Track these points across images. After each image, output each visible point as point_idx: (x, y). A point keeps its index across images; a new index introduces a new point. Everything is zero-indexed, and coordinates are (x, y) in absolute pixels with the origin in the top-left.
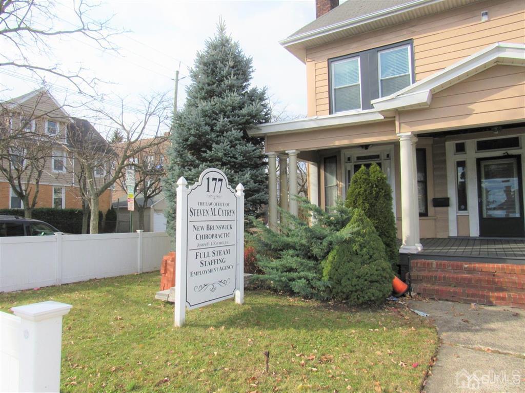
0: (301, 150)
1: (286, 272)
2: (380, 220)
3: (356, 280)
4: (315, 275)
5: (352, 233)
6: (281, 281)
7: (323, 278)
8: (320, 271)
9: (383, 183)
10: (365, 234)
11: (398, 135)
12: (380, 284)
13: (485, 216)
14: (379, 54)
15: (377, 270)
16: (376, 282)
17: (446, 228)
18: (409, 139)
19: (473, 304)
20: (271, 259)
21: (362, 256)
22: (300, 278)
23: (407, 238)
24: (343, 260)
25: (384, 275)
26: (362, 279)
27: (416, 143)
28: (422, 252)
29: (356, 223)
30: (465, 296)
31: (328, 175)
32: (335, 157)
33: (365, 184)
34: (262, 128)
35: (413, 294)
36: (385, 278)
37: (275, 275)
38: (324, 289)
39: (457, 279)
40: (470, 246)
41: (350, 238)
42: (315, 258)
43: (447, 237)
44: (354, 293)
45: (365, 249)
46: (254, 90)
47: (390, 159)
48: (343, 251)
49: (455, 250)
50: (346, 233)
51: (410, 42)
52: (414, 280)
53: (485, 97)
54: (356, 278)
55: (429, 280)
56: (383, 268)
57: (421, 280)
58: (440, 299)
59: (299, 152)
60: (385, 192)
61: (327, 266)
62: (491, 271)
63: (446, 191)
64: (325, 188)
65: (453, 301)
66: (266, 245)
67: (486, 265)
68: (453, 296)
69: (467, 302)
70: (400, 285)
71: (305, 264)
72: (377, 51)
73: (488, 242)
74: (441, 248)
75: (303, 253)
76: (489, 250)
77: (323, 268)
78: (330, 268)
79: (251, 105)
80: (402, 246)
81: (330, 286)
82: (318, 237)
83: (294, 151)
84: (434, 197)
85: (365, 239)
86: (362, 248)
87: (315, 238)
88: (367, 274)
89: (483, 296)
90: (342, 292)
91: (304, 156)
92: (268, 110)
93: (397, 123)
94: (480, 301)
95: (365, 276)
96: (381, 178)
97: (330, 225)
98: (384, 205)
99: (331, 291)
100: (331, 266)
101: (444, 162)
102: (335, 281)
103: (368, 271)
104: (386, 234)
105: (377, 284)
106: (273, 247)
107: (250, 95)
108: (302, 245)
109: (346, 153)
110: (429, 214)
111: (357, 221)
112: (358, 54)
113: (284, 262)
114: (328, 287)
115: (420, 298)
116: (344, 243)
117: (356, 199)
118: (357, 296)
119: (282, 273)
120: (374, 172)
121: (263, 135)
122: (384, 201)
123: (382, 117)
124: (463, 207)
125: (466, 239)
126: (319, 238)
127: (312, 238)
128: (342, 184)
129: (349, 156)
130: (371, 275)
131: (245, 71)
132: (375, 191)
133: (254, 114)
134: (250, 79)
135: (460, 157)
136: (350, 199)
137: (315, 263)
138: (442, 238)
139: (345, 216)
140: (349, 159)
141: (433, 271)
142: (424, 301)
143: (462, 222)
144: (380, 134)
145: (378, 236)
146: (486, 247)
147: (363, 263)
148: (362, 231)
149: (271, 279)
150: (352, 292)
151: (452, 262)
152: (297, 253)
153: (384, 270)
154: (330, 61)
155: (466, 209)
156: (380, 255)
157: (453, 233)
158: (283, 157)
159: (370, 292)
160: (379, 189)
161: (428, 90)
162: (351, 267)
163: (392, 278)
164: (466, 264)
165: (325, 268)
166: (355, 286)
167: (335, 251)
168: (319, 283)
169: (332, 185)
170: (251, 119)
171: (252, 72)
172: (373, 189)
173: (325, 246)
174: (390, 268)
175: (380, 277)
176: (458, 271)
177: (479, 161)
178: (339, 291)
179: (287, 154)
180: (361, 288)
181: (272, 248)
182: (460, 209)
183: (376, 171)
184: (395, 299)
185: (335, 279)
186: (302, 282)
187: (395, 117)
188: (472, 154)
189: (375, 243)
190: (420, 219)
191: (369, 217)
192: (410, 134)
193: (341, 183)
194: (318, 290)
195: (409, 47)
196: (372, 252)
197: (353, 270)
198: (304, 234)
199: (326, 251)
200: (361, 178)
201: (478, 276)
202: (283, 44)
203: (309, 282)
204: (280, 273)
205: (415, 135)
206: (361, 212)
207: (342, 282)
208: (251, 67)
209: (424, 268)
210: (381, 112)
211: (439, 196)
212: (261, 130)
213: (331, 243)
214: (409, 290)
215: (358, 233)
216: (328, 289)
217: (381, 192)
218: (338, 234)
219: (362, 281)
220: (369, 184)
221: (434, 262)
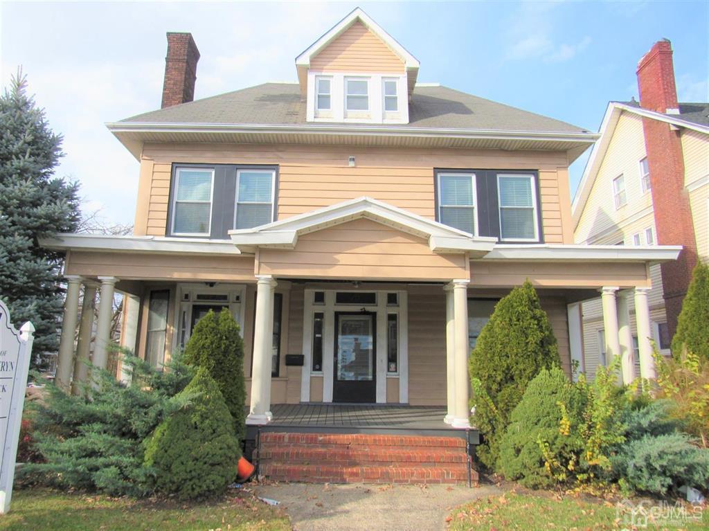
0: (122, 279)
1: (85, 456)
2: (227, 382)
3: (193, 463)
4: (132, 460)
5: (192, 400)
6: (76, 472)
7: (144, 464)
8: (140, 454)
9: (235, 334)
10: (209, 400)
11: (256, 276)
12: (223, 467)
13: (339, 378)
14: (239, 172)
15: (221, 449)
16: (218, 464)
17: (298, 392)
18: (268, 282)
19: (327, 484)
20: (57, 437)
21: (204, 430)
22: (107, 466)
23: (257, 405)
24: (177, 436)
25: (230, 455)
26: (200, 461)
27: (275, 288)
28: (272, 423)
29: (198, 386)
30: (319, 475)
31: (155, 316)
32: (168, 291)
33: (213, 335)
34: (65, 239)
35: (260, 477)
36: (230, 458)
37: (68, 463)
38: (144, 479)
39: (311, 454)
40: (323, 414)
41: (189, 406)
42: (134, 436)
43: (297, 403)
44: (188, 483)
45: (207, 421)
46: (59, 183)
47: (240, 302)
48: (178, 423)
49: (308, 420)
50: (183, 399)
51: (275, 167)
52: (262, 459)
53: (350, 249)
54: (193, 461)
55: (279, 457)
56: (228, 446)
57: (270, 459)
58: (291, 482)
59: (119, 280)
60: (236, 346)
61: (151, 446)
62: (346, 443)
63: (301, 347)
64: (148, 333)
65: (305, 483)
66: (54, 416)
67: (341, 436)
68: (305, 476)
69: (321, 482)
70: (245, 466)
71: (119, 443)
72: (237, 169)
73: (341, 409)
74: (293, 417)
75: (115, 428)
76: (344, 418)
77: (145, 449)
78: (156, 449)
79: (53, 204)
80: (248, 416)
81: (155, 475)
82: (141, 405)
83: (112, 278)
84: (286, 353)
85: (209, 406)
86: (203, 420)
87: (137, 407)
88: (207, 455)
89: (337, 474)
90: (171, 481)
91: (123, 286)
92: (77, 215)
93: (256, 262)
94: (333, 480)
95: (204, 458)
96: (233, 328)
97: (158, 388)
98: (234, 362)
99: (155, 482)
100: (158, 446)
101: (302, 311)
102: (162, 466)
103: (209, 450)
104: (233, 400)
105: (219, 467)
106: (65, 419)
107: (52, 188)
108: (116, 416)
109: (183, 288)
110: (280, 374)
111: (200, 382)
112: (213, 166)
113: (83, 442)
114: (152, 476)
115: (269, 482)
116: (180, 413)
117: (199, 354)
118: (192, 486)
119: (77, 459)
120: (225, 320)
121: (65, 249)
122: (234, 358)
123: (240, 253)
124: (317, 367)
125: (318, 405)
126: (143, 407)
127: (133, 406)
128: (173, 330)
129: (186, 293)
130: (213, 456)
131: (50, 153)
132: (224, 344)
133: (56, 218)
134: (55, 165)
135: (319, 309)
136: (191, 352)
137: (133, 441)
138: (293, 405)
139: (182, 376)
140: (187, 296)
141: (284, 446)
142: (273, 485)
143: (316, 385)
144: (234, 271)
145: (224, 404)
146: (339, 414)
147: (203, 440)
148: (204, 396)
149: (60, 470)
150: (185, 480)
151: (306, 434)
152: (105, 428)
153: (229, 447)
154: (175, 165)
155: (320, 369)
156: (226, 428)
157: (305, 398)
158: (93, 285)
159: (209, 479)
160: (230, 342)
161: (295, 231)
162: (187, 446)
163: (237, 458)
164: (321, 436)
165: (149, 449)
166: (191, 471)
167: (166, 424)
168: (137, 471)
169: (159, 329)
170: (49, 223)
171: (61, 156)
172: (222, 342)
173: (151, 418)
174: (236, 446)
175: (223, 458)
176: (312, 444)
177: (337, 314)
178: (167, 480)
179: (100, 281)
180: (199, 475)
181: (64, 421)
182: (314, 369)
183: (228, 319)
184: (238, 486)
185: (163, 464)
186: (111, 472)
187: (254, 254)
188: (330, 307)
189: (220, 412)
190: (272, 380)
191: (214, 377)
192: (270, 277)
193: (172, 328)
194: (134, 481)
195: (274, 174)
196: (216, 425)
197: (189, 449)
198: (122, 400)
199: (151, 424)
200: (207, 326)
201: (333, 449)
202: (111, 127)
203: (121, 470)
204: (74, 460)
205: (275, 279)
206: (205, 372)
207: (173, 467)
208: (60, 149)
209: (274, 444)
210: (238, 246)
211: (293, 352)
212: (63, 241)
213: (160, 413)
214: (256, 472)
215: (199, 400)
216: (151, 479)
217: (231, 345)
218: (172, 400)
219: (200, 464)
220: (217, 335)
221: (287, 435)
